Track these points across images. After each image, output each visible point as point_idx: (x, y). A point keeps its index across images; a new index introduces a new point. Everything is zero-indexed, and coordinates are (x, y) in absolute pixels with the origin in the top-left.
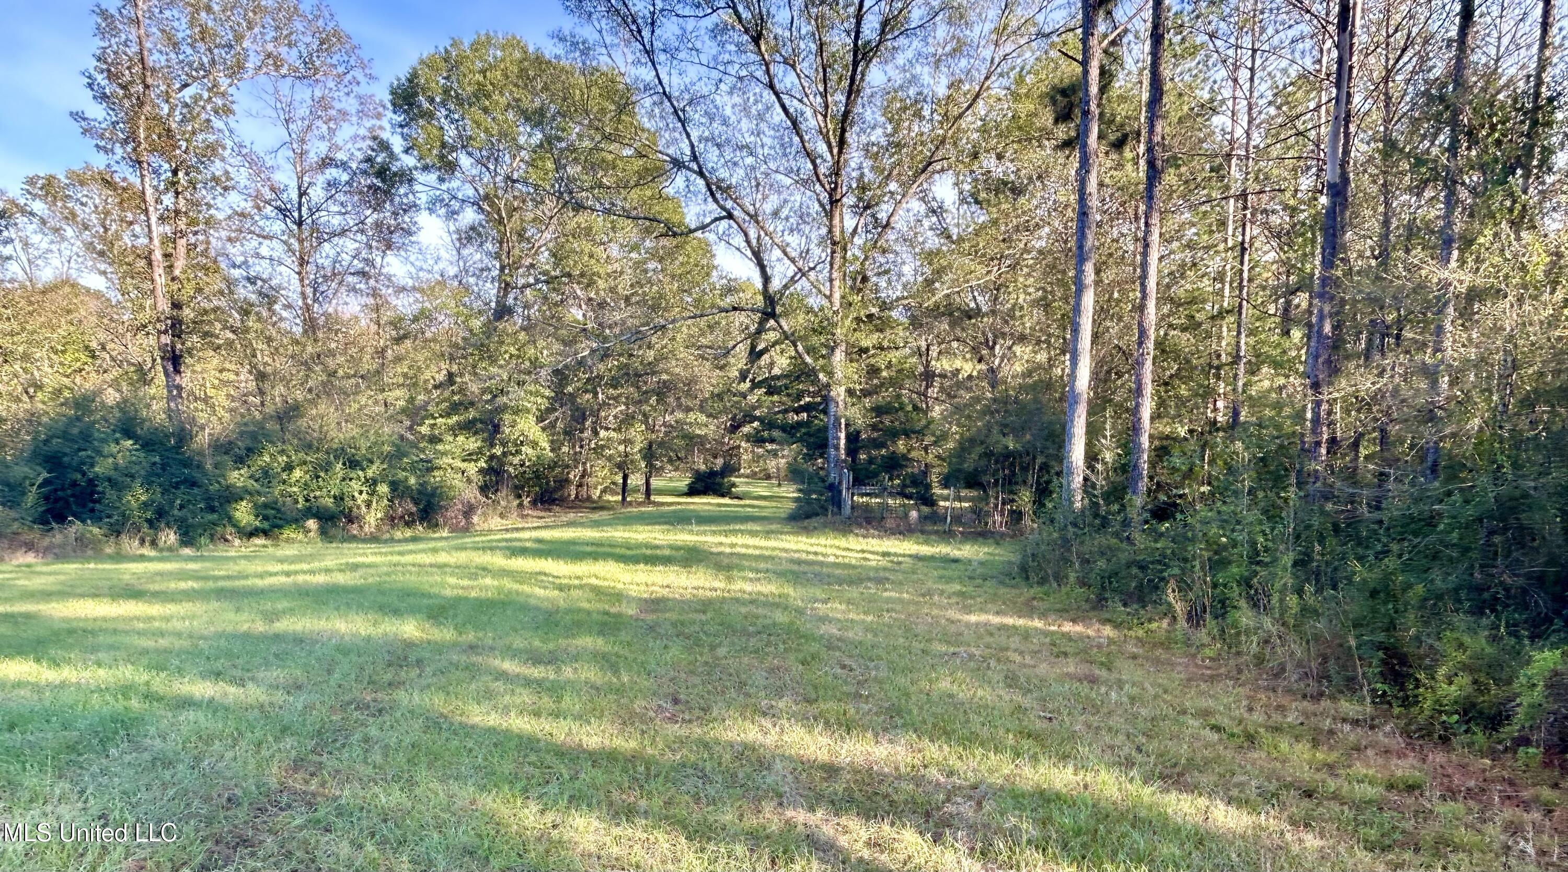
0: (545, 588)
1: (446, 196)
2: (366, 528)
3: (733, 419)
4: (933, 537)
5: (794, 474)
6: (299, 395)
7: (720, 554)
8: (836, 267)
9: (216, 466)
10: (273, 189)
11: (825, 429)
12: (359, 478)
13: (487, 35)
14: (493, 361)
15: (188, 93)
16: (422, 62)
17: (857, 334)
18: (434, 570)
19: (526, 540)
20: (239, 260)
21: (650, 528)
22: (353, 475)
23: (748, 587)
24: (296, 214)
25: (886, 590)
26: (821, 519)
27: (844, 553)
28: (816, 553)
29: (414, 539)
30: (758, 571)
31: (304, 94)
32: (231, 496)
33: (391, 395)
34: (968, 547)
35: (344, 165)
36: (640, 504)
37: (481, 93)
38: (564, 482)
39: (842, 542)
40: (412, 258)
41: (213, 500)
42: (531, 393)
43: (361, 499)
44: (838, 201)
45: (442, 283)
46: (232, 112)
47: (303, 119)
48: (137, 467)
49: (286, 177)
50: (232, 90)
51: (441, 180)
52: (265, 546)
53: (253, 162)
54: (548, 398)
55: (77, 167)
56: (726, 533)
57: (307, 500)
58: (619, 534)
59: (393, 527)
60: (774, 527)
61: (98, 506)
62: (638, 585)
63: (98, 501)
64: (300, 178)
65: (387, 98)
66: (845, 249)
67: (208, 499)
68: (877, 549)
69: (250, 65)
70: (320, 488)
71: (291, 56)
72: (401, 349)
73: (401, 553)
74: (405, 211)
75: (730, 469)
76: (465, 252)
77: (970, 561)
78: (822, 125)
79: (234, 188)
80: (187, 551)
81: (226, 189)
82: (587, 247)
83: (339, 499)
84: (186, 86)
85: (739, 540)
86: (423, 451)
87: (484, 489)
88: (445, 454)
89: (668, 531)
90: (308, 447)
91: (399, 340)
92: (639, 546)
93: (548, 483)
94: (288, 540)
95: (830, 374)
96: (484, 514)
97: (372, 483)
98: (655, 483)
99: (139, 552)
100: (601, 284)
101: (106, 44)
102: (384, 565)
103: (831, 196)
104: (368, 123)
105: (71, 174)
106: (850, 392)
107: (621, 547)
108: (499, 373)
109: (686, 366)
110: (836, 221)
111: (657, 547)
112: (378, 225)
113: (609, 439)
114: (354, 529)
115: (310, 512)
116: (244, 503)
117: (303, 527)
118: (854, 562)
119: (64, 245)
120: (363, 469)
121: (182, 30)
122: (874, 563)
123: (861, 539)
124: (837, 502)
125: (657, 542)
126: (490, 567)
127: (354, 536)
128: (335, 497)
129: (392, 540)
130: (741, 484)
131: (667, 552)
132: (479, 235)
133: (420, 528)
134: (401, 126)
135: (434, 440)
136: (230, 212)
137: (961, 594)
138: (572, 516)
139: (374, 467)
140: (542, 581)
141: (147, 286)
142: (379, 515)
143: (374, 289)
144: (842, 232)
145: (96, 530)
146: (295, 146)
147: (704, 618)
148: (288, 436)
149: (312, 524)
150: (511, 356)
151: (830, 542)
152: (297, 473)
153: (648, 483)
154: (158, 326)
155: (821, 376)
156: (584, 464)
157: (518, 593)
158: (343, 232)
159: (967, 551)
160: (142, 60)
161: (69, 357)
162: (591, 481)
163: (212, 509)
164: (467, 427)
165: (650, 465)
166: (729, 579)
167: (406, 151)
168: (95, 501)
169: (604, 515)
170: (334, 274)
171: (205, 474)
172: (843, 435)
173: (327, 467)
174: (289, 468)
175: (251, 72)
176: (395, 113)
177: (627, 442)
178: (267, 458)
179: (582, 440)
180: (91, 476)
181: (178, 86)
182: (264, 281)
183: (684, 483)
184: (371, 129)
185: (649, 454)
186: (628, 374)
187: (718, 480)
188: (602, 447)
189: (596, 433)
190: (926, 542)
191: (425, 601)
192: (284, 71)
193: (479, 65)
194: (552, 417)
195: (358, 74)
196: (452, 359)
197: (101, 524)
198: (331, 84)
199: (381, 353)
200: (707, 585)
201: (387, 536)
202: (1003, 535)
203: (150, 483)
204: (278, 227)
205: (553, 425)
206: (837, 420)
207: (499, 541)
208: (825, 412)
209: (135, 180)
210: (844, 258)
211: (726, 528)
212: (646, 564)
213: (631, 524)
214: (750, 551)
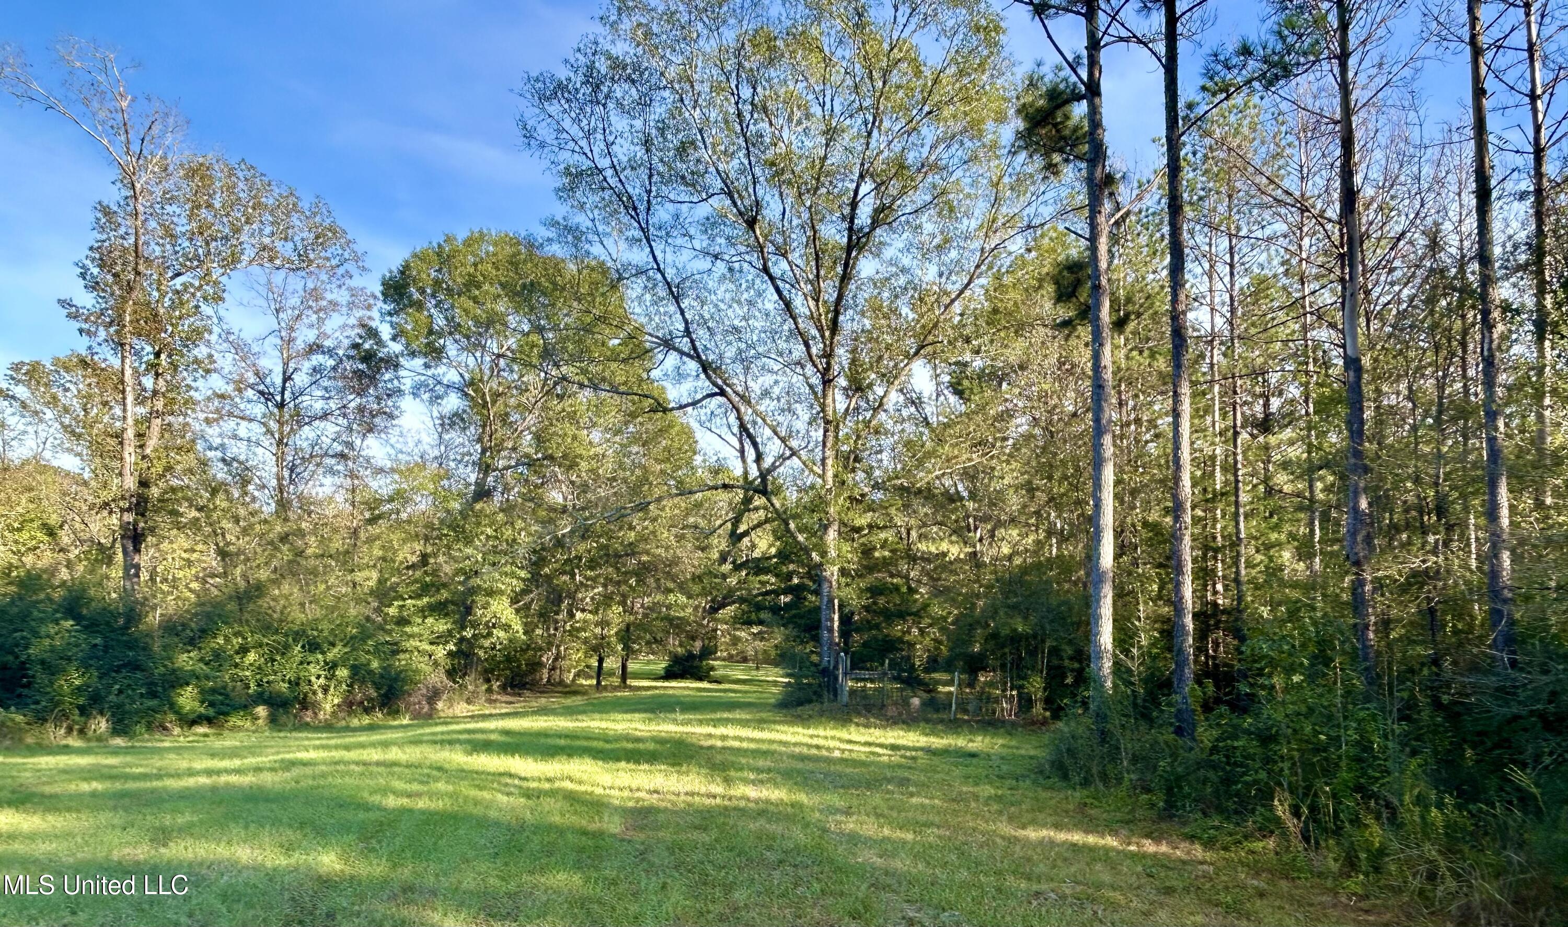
0: (508, 794)
1: (431, 381)
2: (321, 716)
3: (713, 601)
4: (940, 727)
5: (782, 659)
6: (264, 574)
7: (711, 748)
8: (829, 445)
9: (165, 648)
10: (257, 374)
11: (818, 609)
12: (318, 662)
13: (481, 232)
14: (469, 542)
15: (178, 282)
16: (415, 255)
17: (851, 514)
18: (381, 769)
19: (492, 731)
20: (217, 441)
21: (628, 716)
22: (311, 659)
23: (752, 792)
24: (278, 398)
25: (912, 795)
26: (817, 707)
27: (848, 747)
28: (818, 747)
29: (371, 728)
30: (759, 770)
31: (296, 283)
32: (177, 680)
33: (359, 576)
34: (980, 738)
35: (330, 352)
36: (615, 689)
37: (472, 283)
38: (536, 665)
39: (843, 734)
40: (393, 441)
41: (156, 685)
42: (506, 574)
43: (317, 683)
44: (830, 381)
45: (422, 466)
46: (222, 299)
47: (294, 308)
48: (75, 650)
49: (272, 364)
50: (224, 279)
51: (427, 366)
52: (206, 735)
53: (241, 349)
54: (524, 580)
55: (63, 354)
56: (716, 723)
57: (259, 685)
58: (595, 724)
59: (349, 714)
60: (764, 715)
61: (25, 691)
62: (621, 789)
63: (28, 685)
64: (286, 364)
65: (378, 289)
66: (837, 427)
67: (151, 684)
68: (882, 740)
69: (245, 258)
70: (275, 673)
71: (286, 249)
72: (374, 530)
73: (347, 748)
74: (389, 396)
75: (708, 652)
76: (446, 437)
77: (988, 756)
78: (813, 310)
79: (215, 370)
80: (119, 741)
81: (208, 371)
82: (571, 430)
83: (295, 683)
84: (178, 275)
85: (730, 731)
86: (389, 632)
87: (451, 673)
88: (412, 636)
89: (650, 720)
90: (267, 628)
91: (373, 521)
92: (619, 738)
93: (519, 666)
94: (234, 729)
95: (824, 554)
96: (450, 699)
97: (332, 666)
98: (632, 666)
99: (64, 742)
100: (584, 465)
101: (104, 237)
102: (324, 763)
103: (823, 375)
104: (359, 313)
105: (56, 361)
106: (843, 572)
107: (597, 739)
108: (473, 553)
109: (667, 548)
110: (829, 400)
111: (638, 740)
112: (361, 409)
113: (585, 621)
114: (308, 717)
115: (260, 698)
116: (189, 689)
117: (251, 714)
118: (863, 757)
119: (42, 426)
120: (323, 653)
121: (183, 226)
122: (886, 758)
123: (862, 730)
124: (834, 690)
125: (638, 734)
126: (447, 766)
127: (308, 724)
128: (290, 682)
129: (348, 729)
130: (719, 666)
131: (651, 746)
132: (462, 420)
133: (380, 715)
134: (390, 314)
135: (402, 621)
136: (210, 393)
137: (999, 799)
138: (543, 701)
139: (336, 650)
140: (507, 785)
141: (116, 464)
142: (336, 701)
143: (351, 471)
144: (834, 411)
145: (19, 718)
146: (283, 334)
147: (705, 838)
148: (247, 616)
149: (261, 711)
150: (488, 537)
151: (830, 733)
152: (252, 656)
153: (624, 667)
154: (121, 504)
155: (814, 554)
156: (558, 647)
157: (476, 803)
158: (325, 416)
159: (978, 743)
160: (136, 252)
161: (25, 535)
162: (564, 664)
163: (153, 695)
164: (438, 609)
165: (627, 648)
166: (727, 781)
167: (394, 338)
168: (24, 686)
169: (577, 700)
170: (311, 456)
171: (150, 657)
172: (836, 617)
173: (285, 649)
174: (243, 650)
175: (244, 264)
176: (385, 302)
177: (604, 624)
178: (221, 641)
179: (556, 622)
180: (23, 658)
181: (170, 274)
182: (241, 463)
183: (661, 665)
184: (360, 319)
185: (626, 636)
186: (608, 555)
187: (696, 663)
188: (578, 630)
189: (571, 615)
190: (933, 733)
191: (361, 815)
192: (278, 262)
193: (471, 259)
194: (527, 598)
195: (350, 266)
196: (427, 539)
197: (25, 711)
198: (324, 277)
199: (355, 533)
200: (703, 790)
201: (343, 723)
202: (1014, 724)
203: (87, 668)
204: (258, 410)
205: (527, 607)
206: (831, 601)
207: (460, 732)
208: (817, 593)
209: (116, 362)
210: (836, 437)
211: (713, 716)
212: (628, 761)
213: (607, 712)
214: (745, 745)
